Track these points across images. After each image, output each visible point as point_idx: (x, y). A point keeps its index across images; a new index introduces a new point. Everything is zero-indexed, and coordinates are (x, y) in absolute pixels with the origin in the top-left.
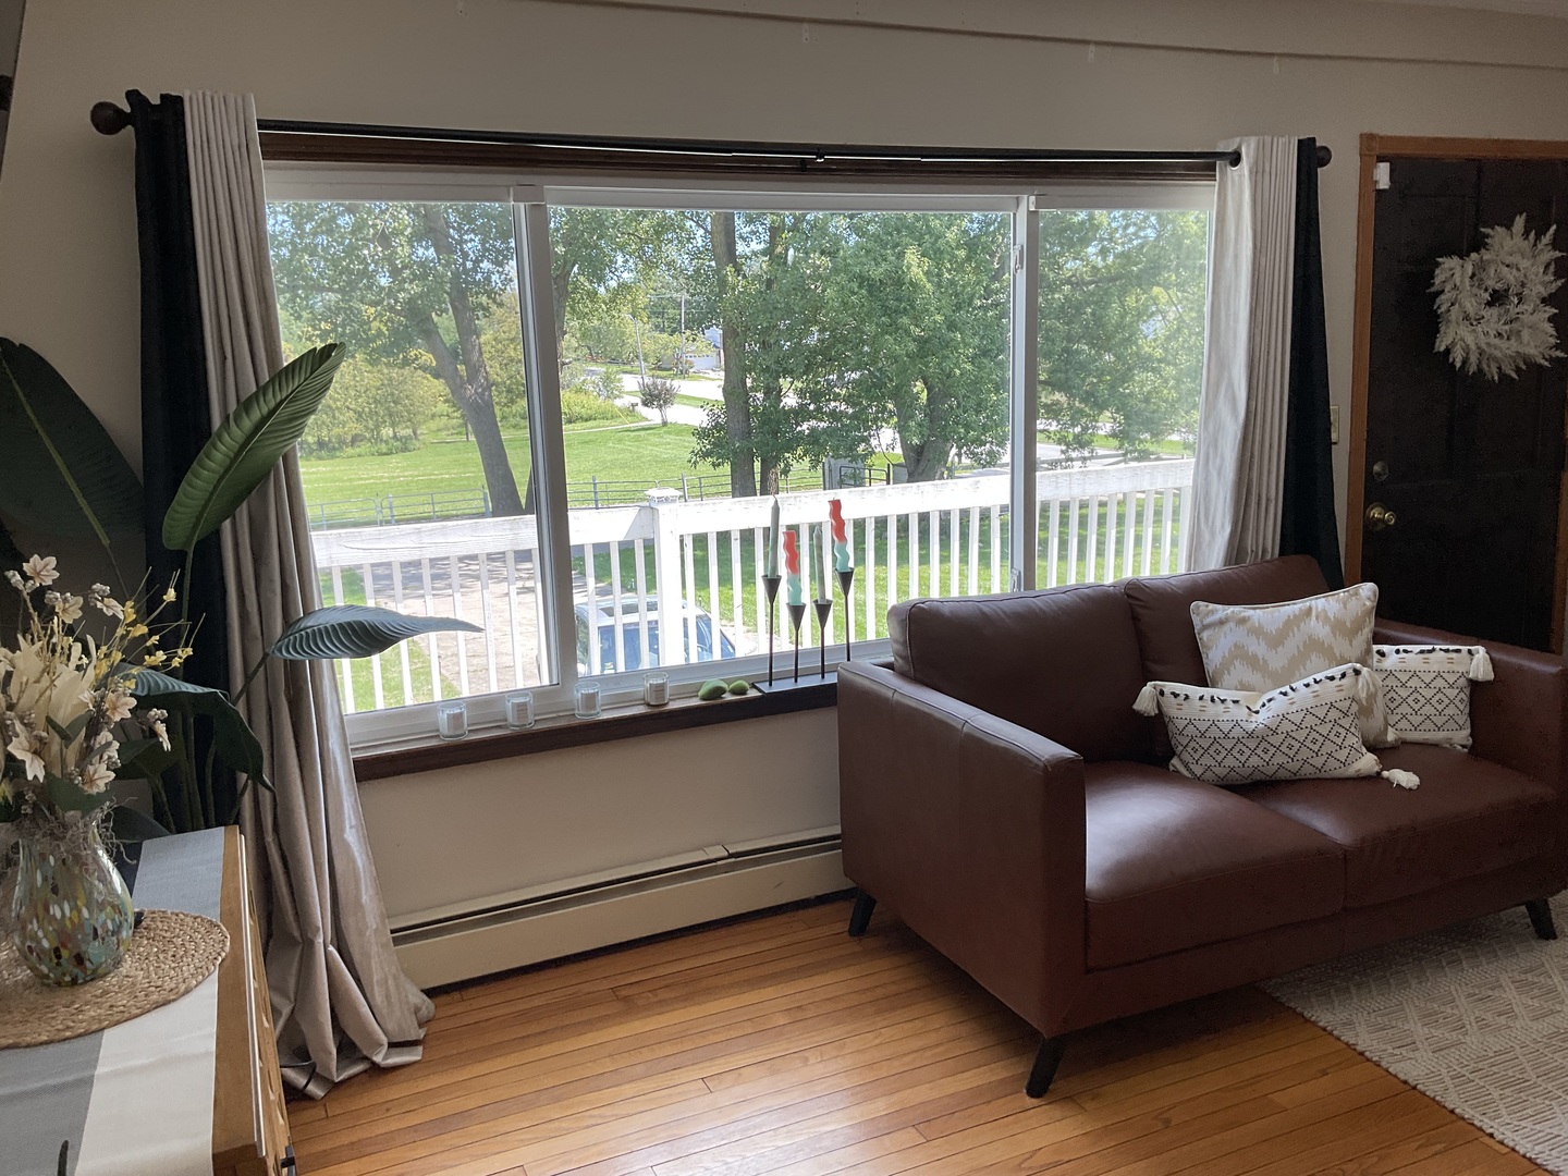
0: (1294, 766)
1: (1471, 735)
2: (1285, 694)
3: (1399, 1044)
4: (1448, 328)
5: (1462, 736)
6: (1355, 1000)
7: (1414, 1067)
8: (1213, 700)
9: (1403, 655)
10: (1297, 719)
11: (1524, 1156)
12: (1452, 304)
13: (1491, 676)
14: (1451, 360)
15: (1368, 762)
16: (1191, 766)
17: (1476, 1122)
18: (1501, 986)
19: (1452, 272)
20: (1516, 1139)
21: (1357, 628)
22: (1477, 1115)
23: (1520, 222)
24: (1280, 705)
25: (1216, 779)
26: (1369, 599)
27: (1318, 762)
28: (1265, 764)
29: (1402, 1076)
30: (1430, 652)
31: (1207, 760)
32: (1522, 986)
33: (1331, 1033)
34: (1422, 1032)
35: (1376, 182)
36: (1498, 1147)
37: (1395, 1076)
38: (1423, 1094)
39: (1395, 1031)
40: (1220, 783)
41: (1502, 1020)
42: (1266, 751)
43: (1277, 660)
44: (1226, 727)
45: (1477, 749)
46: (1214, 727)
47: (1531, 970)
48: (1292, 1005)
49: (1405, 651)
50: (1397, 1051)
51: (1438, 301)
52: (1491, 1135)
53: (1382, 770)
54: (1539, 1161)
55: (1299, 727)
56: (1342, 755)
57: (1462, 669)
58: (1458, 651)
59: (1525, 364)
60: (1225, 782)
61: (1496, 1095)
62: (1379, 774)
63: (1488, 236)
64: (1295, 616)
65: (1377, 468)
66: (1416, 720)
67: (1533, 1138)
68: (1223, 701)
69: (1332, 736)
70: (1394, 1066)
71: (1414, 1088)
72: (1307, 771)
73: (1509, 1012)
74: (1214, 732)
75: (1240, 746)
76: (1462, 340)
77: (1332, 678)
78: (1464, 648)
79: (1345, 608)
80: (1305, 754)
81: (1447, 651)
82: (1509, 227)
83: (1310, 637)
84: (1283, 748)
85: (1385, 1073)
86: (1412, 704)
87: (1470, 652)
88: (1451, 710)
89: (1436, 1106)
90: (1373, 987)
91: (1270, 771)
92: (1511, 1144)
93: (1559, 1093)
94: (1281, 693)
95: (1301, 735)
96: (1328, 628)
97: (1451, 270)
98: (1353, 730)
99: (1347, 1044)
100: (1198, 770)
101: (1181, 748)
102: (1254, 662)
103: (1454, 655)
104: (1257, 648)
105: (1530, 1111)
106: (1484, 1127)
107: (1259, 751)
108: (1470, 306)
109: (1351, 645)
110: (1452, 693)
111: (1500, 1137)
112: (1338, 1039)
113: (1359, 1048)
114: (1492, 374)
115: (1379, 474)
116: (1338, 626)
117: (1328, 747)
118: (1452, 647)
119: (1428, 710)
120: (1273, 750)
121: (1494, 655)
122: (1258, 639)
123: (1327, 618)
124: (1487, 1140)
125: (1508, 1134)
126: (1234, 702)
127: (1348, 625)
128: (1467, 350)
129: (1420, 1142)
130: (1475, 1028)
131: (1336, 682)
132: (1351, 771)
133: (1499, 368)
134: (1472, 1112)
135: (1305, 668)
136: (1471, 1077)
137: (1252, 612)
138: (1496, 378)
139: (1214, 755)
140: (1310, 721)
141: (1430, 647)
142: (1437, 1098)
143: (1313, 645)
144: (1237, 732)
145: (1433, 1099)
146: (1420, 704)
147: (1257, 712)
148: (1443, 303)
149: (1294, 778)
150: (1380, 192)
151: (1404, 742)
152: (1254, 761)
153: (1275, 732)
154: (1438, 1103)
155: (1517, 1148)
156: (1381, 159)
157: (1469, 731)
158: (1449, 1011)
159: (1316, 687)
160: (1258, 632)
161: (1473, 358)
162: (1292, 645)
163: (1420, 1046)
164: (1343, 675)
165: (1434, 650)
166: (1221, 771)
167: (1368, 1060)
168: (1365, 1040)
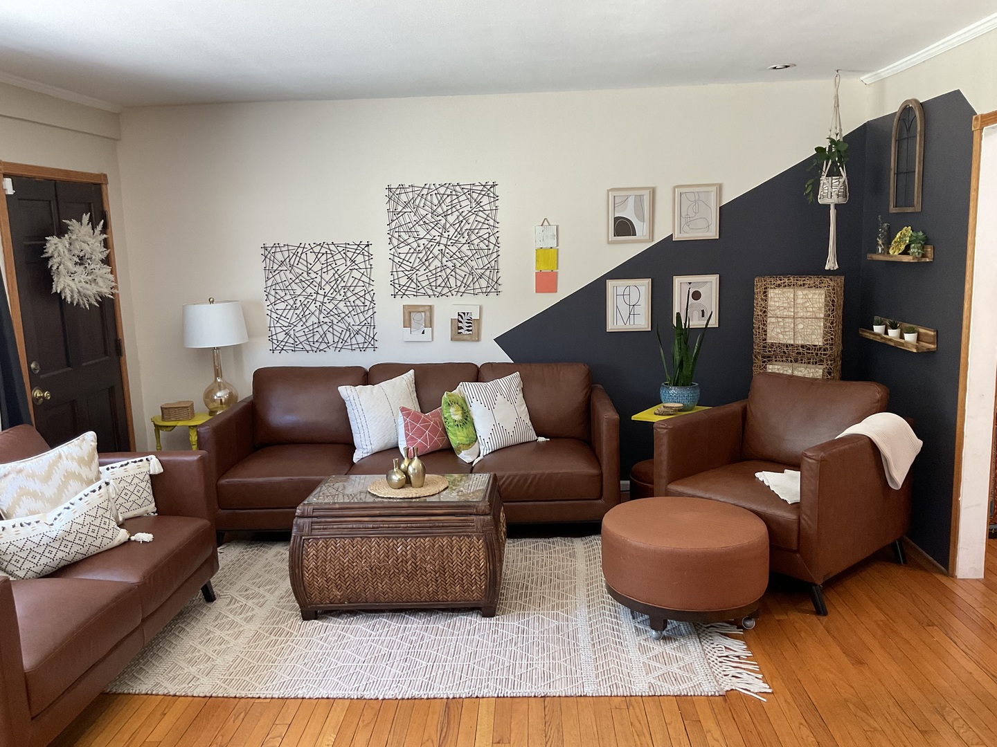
0: (84, 551)
1: (156, 506)
2: (68, 508)
3: (187, 682)
4: (59, 279)
5: (152, 507)
6: (150, 672)
7: (204, 687)
8: (22, 525)
9: (111, 470)
10: (80, 520)
11: (279, 698)
12: (60, 265)
13: (162, 470)
14: (63, 298)
15: (123, 535)
16: (16, 573)
17: (250, 696)
18: (210, 631)
19: (54, 245)
20: (271, 692)
21: (91, 460)
22: (247, 692)
23: (86, 218)
24: (67, 517)
25: (34, 575)
26: (92, 441)
27: (97, 543)
28: (51, 560)
29: (202, 695)
30: (126, 465)
31: (27, 565)
32: (219, 627)
33: (152, 694)
34: (193, 670)
35: (5, 190)
36: (265, 701)
37: (199, 697)
38: (217, 697)
39: (180, 677)
40: (39, 576)
41: (223, 646)
42: (50, 552)
43: (50, 490)
44: (36, 540)
45: (160, 511)
46: (28, 542)
47: (217, 618)
48: (120, 691)
49: (112, 468)
50: (190, 685)
51: (50, 264)
52: (259, 698)
53: (130, 536)
54: (286, 696)
55: (83, 525)
56: (109, 535)
57: (145, 470)
58: (141, 461)
59: (101, 298)
60: (41, 575)
61: (247, 679)
62: (129, 539)
63: (68, 225)
64: (53, 460)
65: (33, 366)
66: (128, 505)
67: (276, 688)
68: (29, 524)
69: (102, 525)
70: (195, 692)
71: (211, 697)
72: (93, 550)
73: (223, 641)
74: (29, 545)
75: (49, 548)
76: (69, 285)
77: (94, 491)
78: (144, 458)
79: (81, 448)
80: (90, 540)
81: (135, 462)
82: (79, 220)
83: (66, 471)
84: (77, 541)
85: (192, 698)
86: (124, 496)
87: (147, 459)
88: (145, 494)
89: (226, 699)
90: (153, 662)
91: (70, 558)
92: (270, 696)
93: (270, 664)
94: (65, 508)
95: (85, 530)
96: (75, 464)
97: (55, 244)
98: (112, 518)
99: (164, 695)
100: (21, 574)
101: (5, 563)
102: (35, 496)
103: (140, 463)
104: (35, 486)
105: (266, 678)
106: (254, 696)
107: (62, 548)
108: (70, 265)
109: (91, 470)
110: (143, 485)
111: (264, 696)
112: (157, 695)
113: (171, 693)
114: (84, 304)
115: (35, 369)
116: (81, 461)
117: (102, 532)
118: (138, 459)
119: (133, 497)
120: (70, 544)
121: (160, 458)
122: (34, 480)
123: (73, 458)
124: (257, 701)
125: (266, 692)
126: (37, 522)
127: (86, 459)
128: (72, 291)
129: (233, 719)
130: (216, 656)
131: (97, 492)
132: (116, 542)
133: (88, 301)
134: (244, 692)
135: (68, 491)
136: (231, 677)
137: (23, 464)
138: (87, 307)
139: (15, 564)
140: (89, 519)
141: (126, 462)
142: (225, 695)
143: (70, 476)
144: (45, 540)
145: (223, 697)
146: (128, 496)
147: (52, 525)
148: (53, 263)
149: (85, 557)
150: (8, 196)
151: (126, 520)
152: (60, 555)
153: (69, 533)
154: (227, 697)
155: (274, 696)
156: (6, 176)
157: (154, 504)
158: (198, 654)
159: (87, 498)
160: (32, 476)
161: (76, 296)
162: (57, 478)
163: (198, 677)
164: (100, 488)
165: (128, 463)
166: (37, 569)
167: (179, 696)
168: (172, 689)
